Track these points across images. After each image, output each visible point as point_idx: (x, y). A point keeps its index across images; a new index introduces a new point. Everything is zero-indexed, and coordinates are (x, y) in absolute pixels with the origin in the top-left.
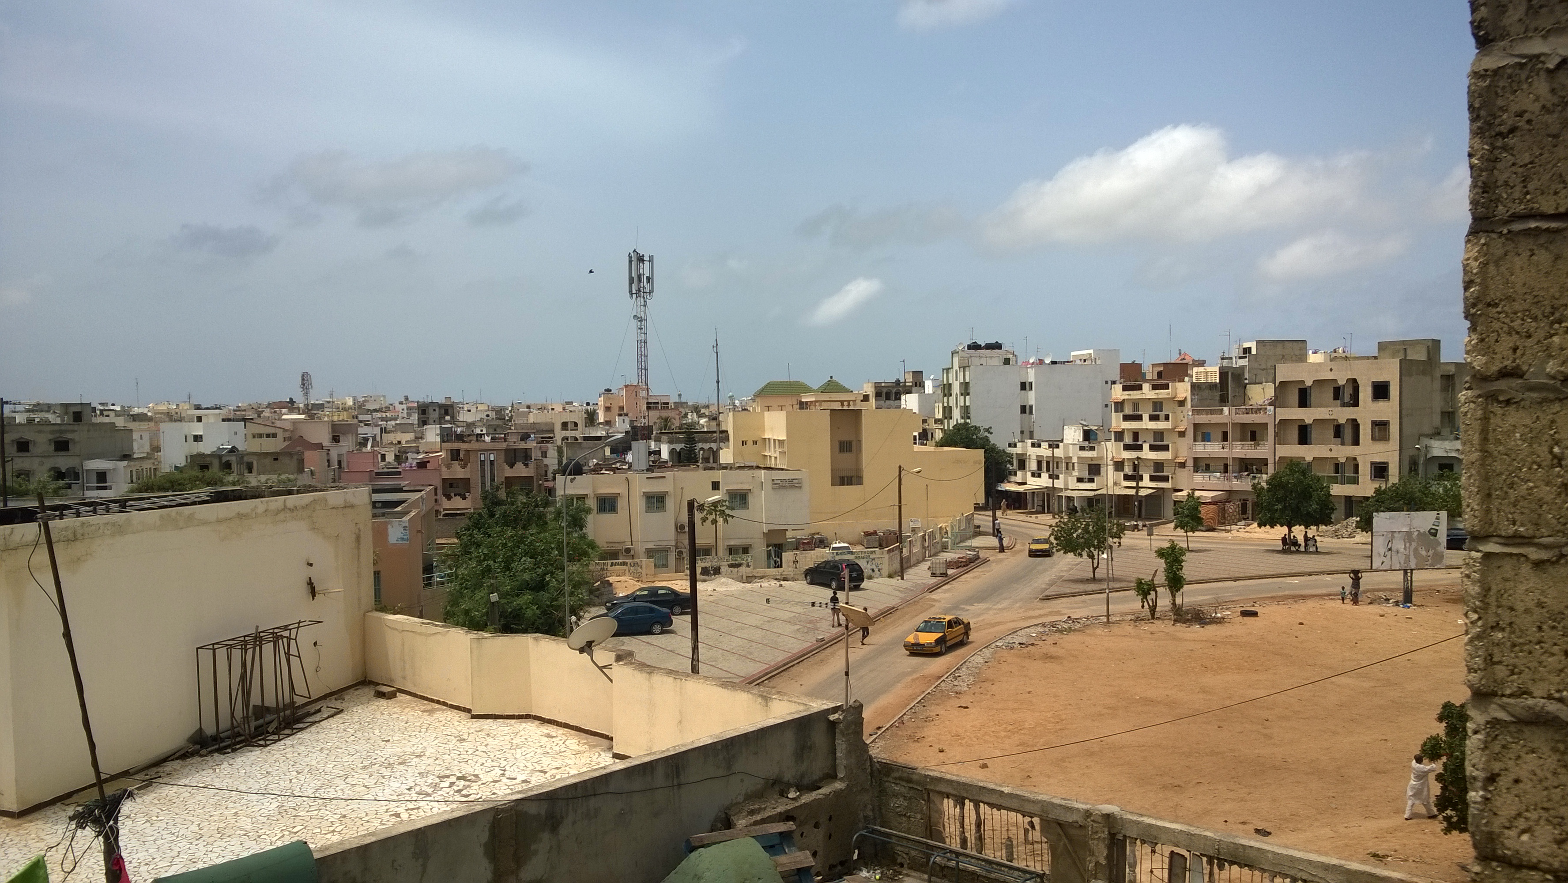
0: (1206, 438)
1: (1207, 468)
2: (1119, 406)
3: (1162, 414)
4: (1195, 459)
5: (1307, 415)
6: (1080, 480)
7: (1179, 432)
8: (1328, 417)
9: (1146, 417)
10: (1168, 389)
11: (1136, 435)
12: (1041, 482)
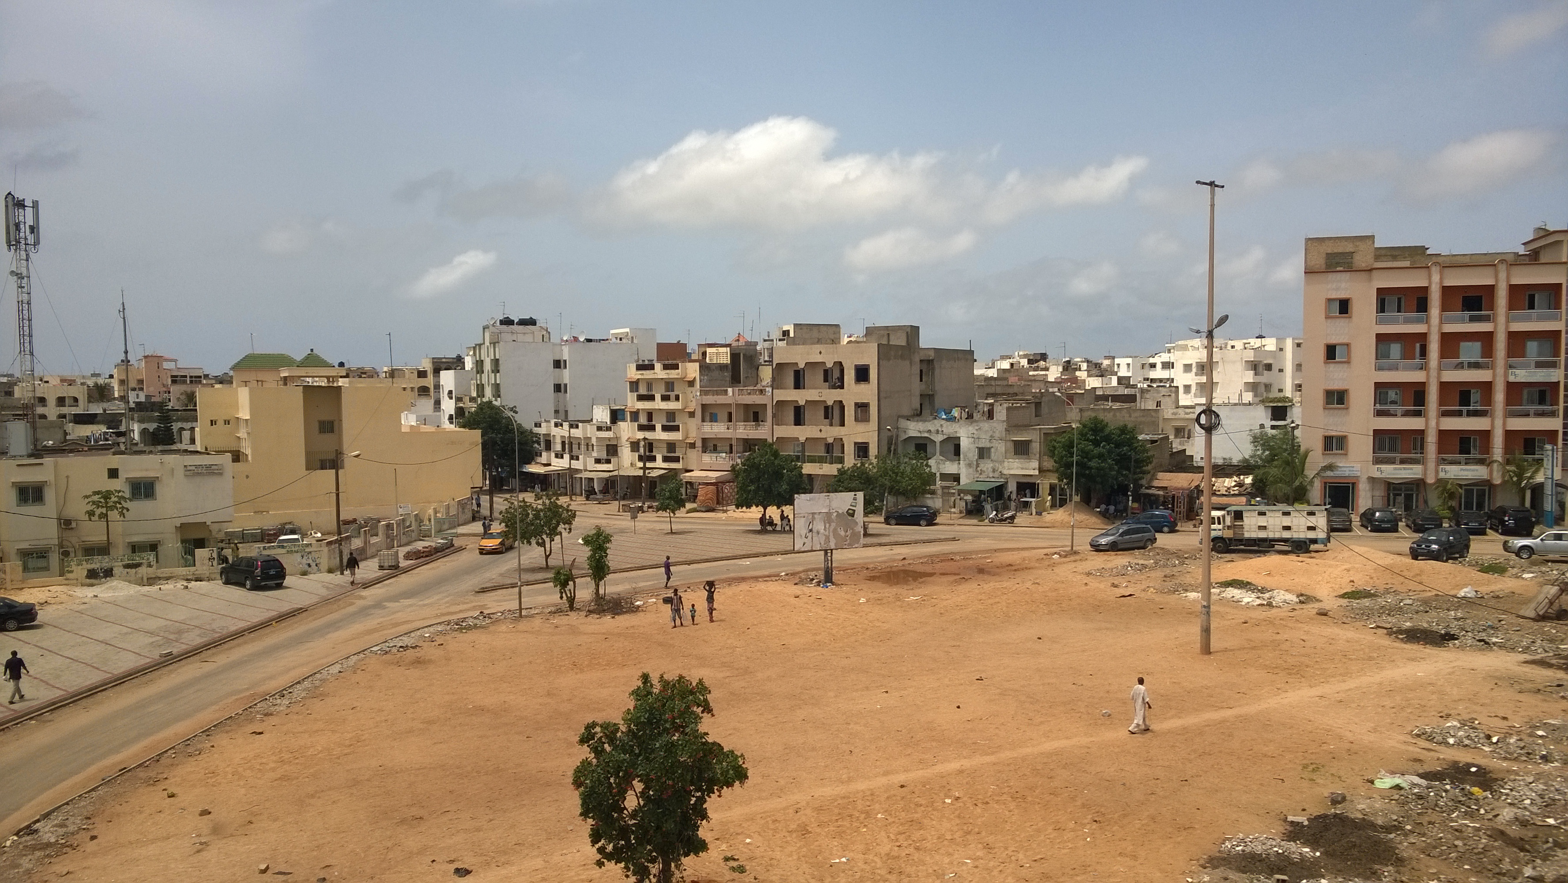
0: (714, 419)
1: (715, 449)
2: (634, 385)
3: (672, 395)
4: (702, 439)
5: (801, 397)
6: (598, 461)
7: (690, 412)
8: (818, 399)
9: (658, 397)
10: (678, 369)
11: (650, 415)
12: (564, 463)
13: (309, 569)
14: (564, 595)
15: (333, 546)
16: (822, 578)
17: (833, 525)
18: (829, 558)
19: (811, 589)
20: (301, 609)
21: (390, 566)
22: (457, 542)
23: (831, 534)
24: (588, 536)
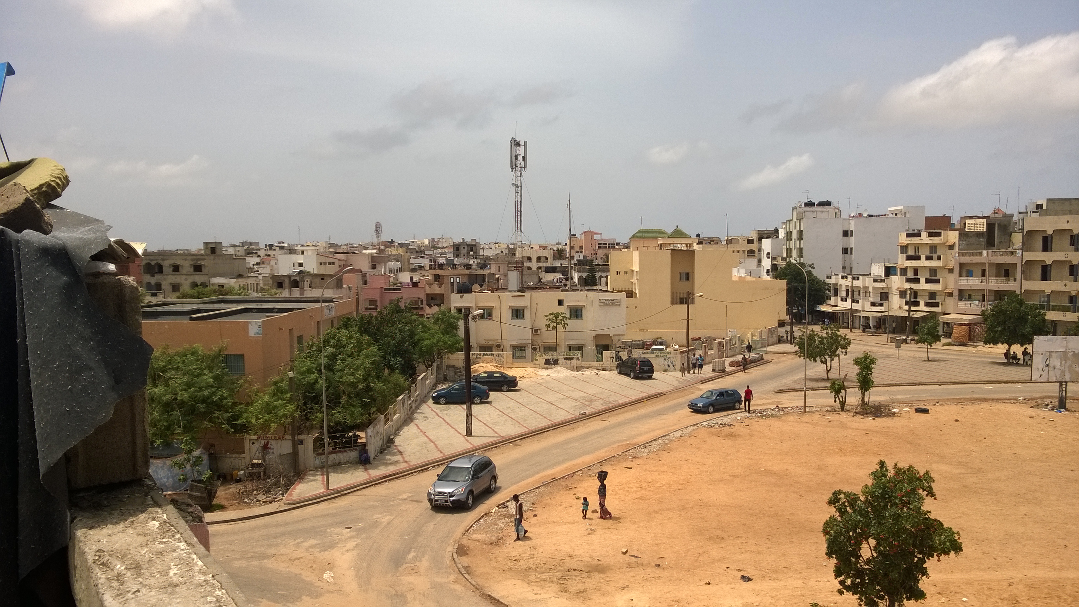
0: (970, 274)
1: (970, 298)
2: (904, 249)
3: (935, 256)
4: (959, 290)
5: (1048, 258)
6: (873, 304)
7: (949, 269)
8: (1064, 259)
9: (923, 257)
10: (941, 236)
11: (916, 271)
12: (847, 305)
13: (669, 368)
14: (837, 399)
15: (684, 355)
16: (1057, 404)
17: (1069, 362)
18: (1064, 389)
19: (1046, 413)
20: (662, 393)
21: (719, 370)
22: (766, 357)
23: (1067, 369)
24: (859, 358)
